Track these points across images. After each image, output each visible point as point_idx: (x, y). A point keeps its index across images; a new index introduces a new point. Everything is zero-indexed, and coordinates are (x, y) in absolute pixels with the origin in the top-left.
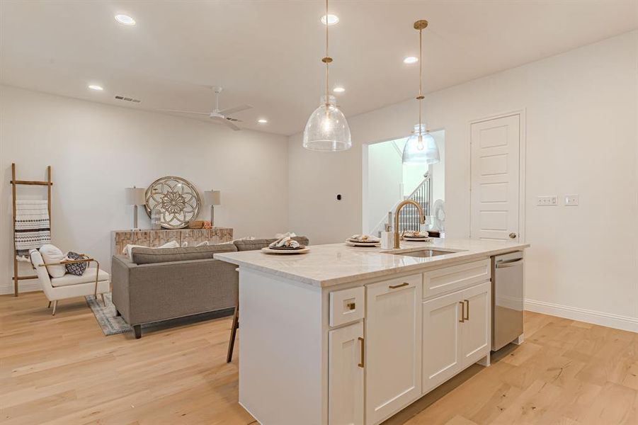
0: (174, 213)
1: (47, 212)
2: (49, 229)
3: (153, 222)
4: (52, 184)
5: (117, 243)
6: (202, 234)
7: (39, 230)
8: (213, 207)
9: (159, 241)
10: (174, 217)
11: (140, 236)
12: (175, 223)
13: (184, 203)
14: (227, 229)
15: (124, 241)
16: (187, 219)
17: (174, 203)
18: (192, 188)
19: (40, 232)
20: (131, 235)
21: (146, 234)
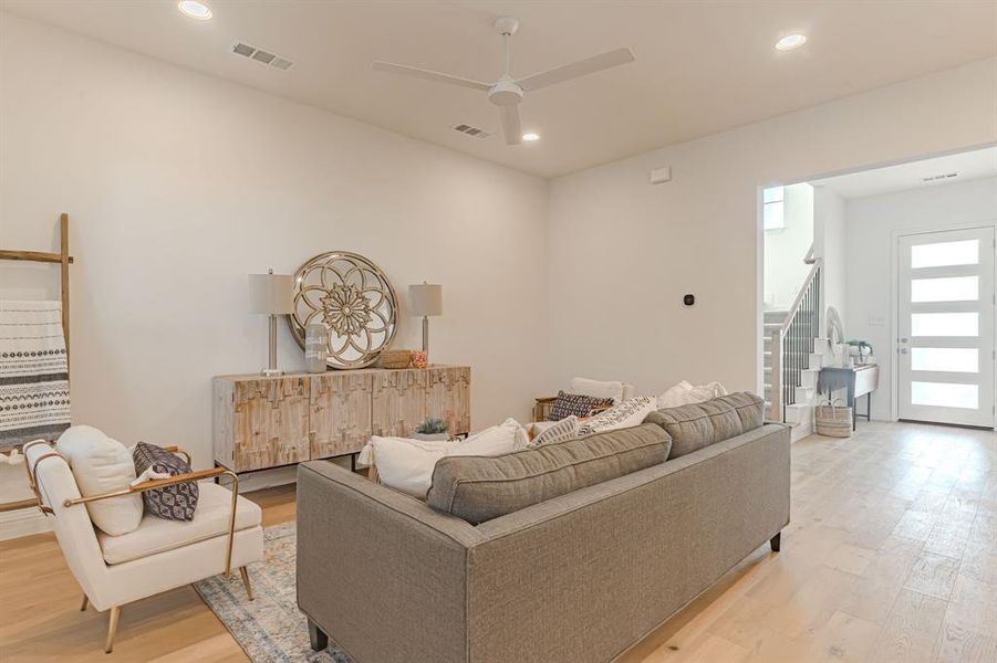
0: (349, 333)
1: (61, 331)
2: (65, 376)
3: (310, 354)
4: (71, 260)
5: (238, 407)
6: (415, 381)
7: (39, 379)
8: (426, 321)
9: (329, 399)
10: (349, 343)
11: (288, 387)
12: (351, 355)
13: (366, 310)
14: (459, 369)
15: (254, 402)
16: (375, 347)
17: (347, 310)
18: (382, 278)
19: (42, 383)
20: (268, 385)
21: (301, 383)
